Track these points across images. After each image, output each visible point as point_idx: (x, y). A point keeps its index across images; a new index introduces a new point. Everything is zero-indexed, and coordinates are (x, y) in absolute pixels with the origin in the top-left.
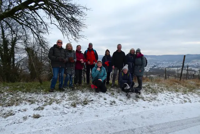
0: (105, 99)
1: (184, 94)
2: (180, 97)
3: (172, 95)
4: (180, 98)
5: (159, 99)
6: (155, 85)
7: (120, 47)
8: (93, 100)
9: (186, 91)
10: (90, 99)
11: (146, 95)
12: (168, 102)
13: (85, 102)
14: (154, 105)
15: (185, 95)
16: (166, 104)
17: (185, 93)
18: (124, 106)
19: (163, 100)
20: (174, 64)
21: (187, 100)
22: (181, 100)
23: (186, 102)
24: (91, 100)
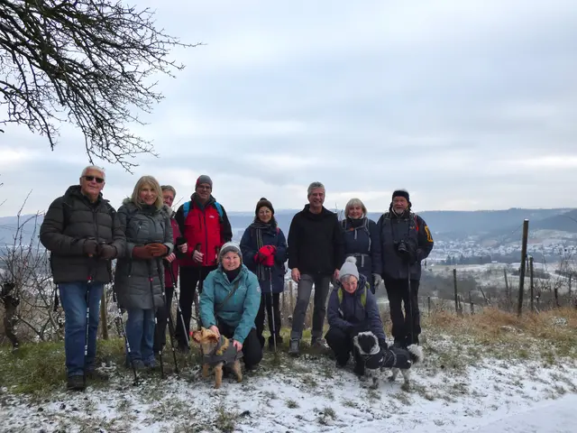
0: (292, 405)
1: (549, 365)
2: (540, 376)
3: (512, 370)
4: (541, 381)
5: (478, 391)
6: (441, 338)
7: (321, 195)
8: (247, 413)
9: (550, 355)
10: (235, 410)
11: (429, 379)
12: (509, 398)
13: (226, 424)
14: (467, 413)
15: (554, 370)
16: (505, 405)
17: (551, 363)
18: (370, 426)
19: (491, 392)
20: (465, 248)
21: (566, 387)
22: (547, 386)
23: (562, 392)
24: (241, 412)
